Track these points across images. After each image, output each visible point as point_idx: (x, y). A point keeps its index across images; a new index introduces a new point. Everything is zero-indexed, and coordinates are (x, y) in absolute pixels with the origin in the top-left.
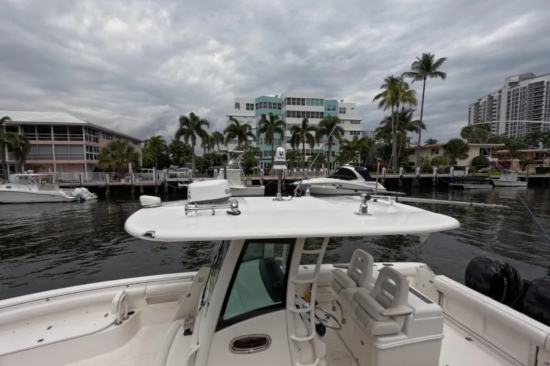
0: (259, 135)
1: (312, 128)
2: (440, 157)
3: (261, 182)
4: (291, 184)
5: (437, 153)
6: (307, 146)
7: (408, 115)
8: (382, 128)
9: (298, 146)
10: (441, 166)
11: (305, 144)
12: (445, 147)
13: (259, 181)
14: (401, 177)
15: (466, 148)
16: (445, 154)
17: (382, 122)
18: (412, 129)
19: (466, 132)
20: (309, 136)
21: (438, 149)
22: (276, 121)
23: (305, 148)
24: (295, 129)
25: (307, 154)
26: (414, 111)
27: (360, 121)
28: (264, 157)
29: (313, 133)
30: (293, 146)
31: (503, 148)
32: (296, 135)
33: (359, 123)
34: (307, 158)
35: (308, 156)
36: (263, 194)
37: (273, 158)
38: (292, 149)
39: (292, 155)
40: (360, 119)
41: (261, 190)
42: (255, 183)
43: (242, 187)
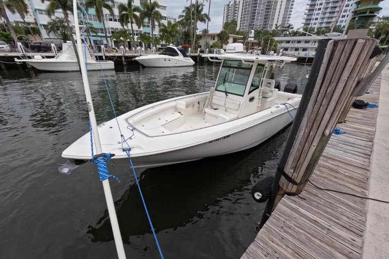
0: (87, 10)
1: (136, 9)
2: (217, 42)
3: (104, 58)
5: (214, 39)
6: (135, 27)
7: (200, 8)
8: (183, 16)
9: (126, 25)
11: (134, 25)
12: (218, 35)
13: (102, 57)
14: (199, 55)
15: (228, 38)
16: (218, 40)
17: (183, 11)
18: (202, 20)
19: (226, 25)
20: (135, 16)
21: (214, 37)
23: (134, 29)
24: (122, 7)
26: (204, 5)
27: (165, 7)
29: (138, 14)
30: (122, 25)
32: (124, 14)
33: (165, 9)
34: (136, 37)
35: (137, 36)
36: (113, 67)
37: (106, 35)
38: (122, 28)
39: (124, 33)
40: (165, 5)
41: (111, 64)
42: (100, 58)
43: (93, 62)
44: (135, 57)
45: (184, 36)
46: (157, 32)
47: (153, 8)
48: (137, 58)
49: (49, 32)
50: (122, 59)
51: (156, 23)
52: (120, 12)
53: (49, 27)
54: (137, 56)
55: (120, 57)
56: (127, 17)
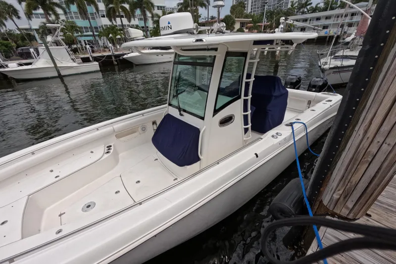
0: (68, 7)
3: (91, 59)
4: (121, 58)
6: (125, 21)
8: (181, 3)
9: (115, 20)
11: (123, 19)
13: (88, 58)
18: (202, 5)
19: (233, 9)
20: (124, 9)
23: (124, 23)
28: (85, 34)
29: (127, 6)
30: (111, 20)
32: (111, 7)
36: (99, 69)
37: (93, 33)
38: (111, 24)
39: (112, 29)
41: (95, 66)
42: (86, 60)
43: (75, 64)
44: (124, 55)
46: (150, 24)
50: (112, 58)
51: (149, 14)
52: (107, 6)
54: (126, 54)
55: (109, 57)
56: (114, 11)
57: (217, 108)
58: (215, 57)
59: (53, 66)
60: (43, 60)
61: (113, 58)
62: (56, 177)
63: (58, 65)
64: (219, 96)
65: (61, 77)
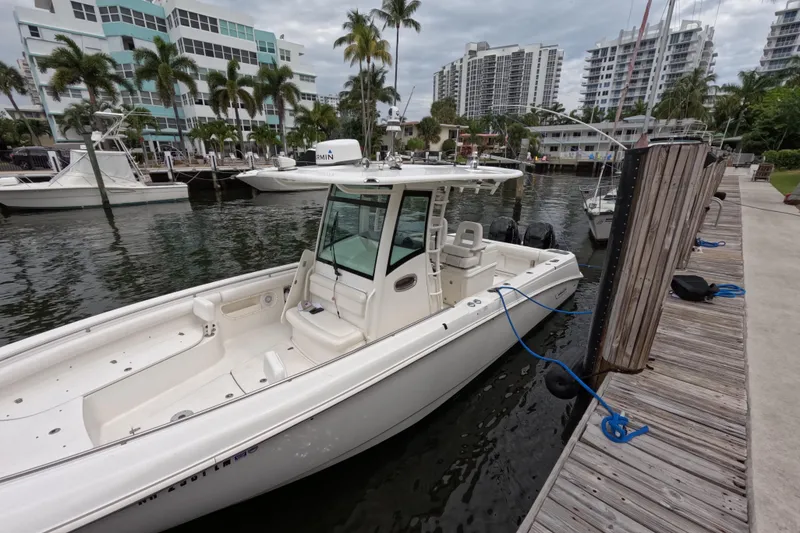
1: (247, 81)
2: (415, 139)
3: (170, 176)
5: (411, 134)
6: (244, 114)
7: (379, 77)
8: (347, 93)
9: (225, 111)
10: (416, 151)
11: (240, 110)
12: (419, 126)
13: (166, 174)
15: (438, 130)
16: (419, 135)
17: (347, 84)
18: (385, 99)
19: (436, 107)
20: (244, 95)
21: (411, 129)
22: (172, 58)
23: (241, 118)
24: (215, 78)
25: (247, 129)
26: (386, 72)
27: (314, 77)
28: (164, 130)
29: (250, 90)
30: (216, 111)
31: (466, 131)
32: (221, 91)
33: (313, 81)
34: (245, 134)
35: (248, 132)
36: (187, 196)
37: (180, 131)
38: (216, 117)
39: (218, 127)
40: (314, 75)
41: (181, 189)
42: (159, 178)
43: (140, 185)
44: (238, 172)
45: (351, 130)
46: (290, 122)
47: (281, 78)
48: (241, 175)
49: (66, 129)
50: (212, 178)
51: (288, 106)
52: (212, 87)
53: (66, 119)
54: (242, 171)
55: (207, 174)
56: (226, 97)
57: (392, 263)
58: (389, 196)
59: (96, 185)
60: (77, 174)
61: (215, 177)
62: (127, 370)
63: (106, 186)
64: (395, 247)
65: (107, 207)
